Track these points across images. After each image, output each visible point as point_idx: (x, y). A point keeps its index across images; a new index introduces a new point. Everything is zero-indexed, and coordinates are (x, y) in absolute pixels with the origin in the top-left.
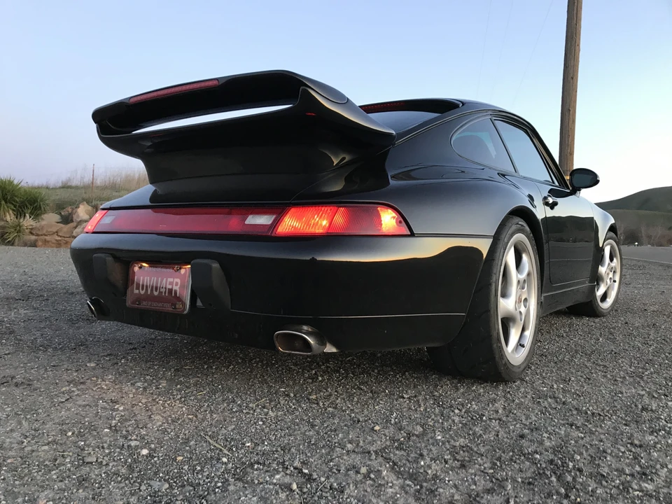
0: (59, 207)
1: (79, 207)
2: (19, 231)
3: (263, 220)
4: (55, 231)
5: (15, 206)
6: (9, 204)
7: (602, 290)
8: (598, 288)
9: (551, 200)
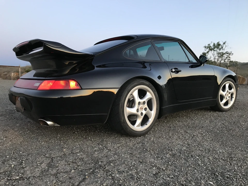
3: (37, 85)
7: (224, 101)
8: (221, 101)
9: (174, 70)
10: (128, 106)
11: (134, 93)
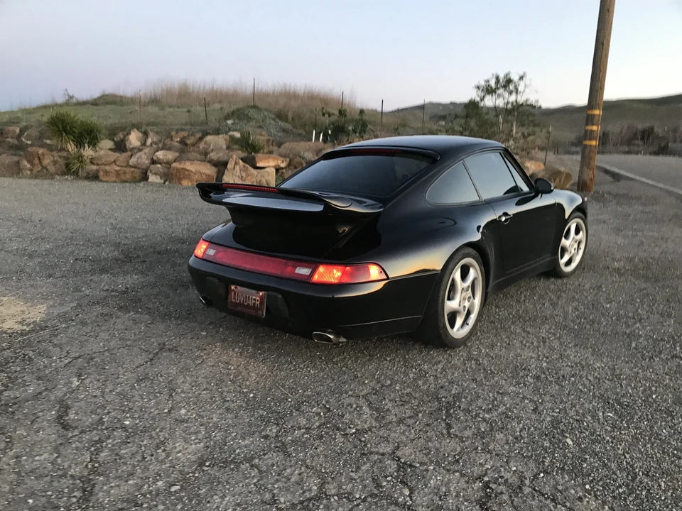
0: (112, 134)
1: (130, 134)
2: (81, 162)
3: (304, 271)
4: (112, 160)
5: (75, 138)
6: (69, 135)
7: (566, 258)
8: (562, 258)
9: (503, 219)
10: (449, 299)
11: (457, 275)
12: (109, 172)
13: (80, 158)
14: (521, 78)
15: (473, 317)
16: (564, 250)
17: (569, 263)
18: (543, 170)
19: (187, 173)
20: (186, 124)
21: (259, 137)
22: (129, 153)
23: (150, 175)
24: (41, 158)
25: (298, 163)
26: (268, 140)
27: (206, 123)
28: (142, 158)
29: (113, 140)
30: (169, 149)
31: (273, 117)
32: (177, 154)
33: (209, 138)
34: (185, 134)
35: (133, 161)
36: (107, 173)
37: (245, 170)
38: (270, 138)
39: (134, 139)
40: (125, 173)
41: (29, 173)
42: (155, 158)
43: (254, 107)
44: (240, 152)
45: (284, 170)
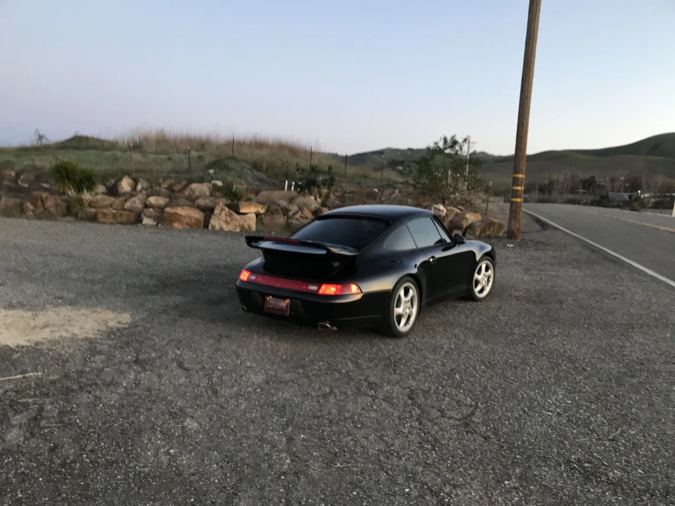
0: (104, 178)
1: (122, 180)
2: (81, 205)
3: (314, 288)
4: (109, 204)
5: (74, 183)
6: (71, 182)
7: (479, 288)
8: (476, 287)
9: (431, 260)
10: (397, 307)
11: (402, 292)
12: (107, 215)
13: (80, 202)
14: (465, 140)
15: (412, 319)
16: (477, 282)
17: (481, 291)
18: (480, 221)
19: (177, 216)
20: (171, 172)
21: (240, 186)
22: (124, 198)
23: (144, 218)
24: (44, 200)
25: (275, 210)
26: (247, 189)
27: (189, 171)
28: (136, 202)
29: (105, 185)
30: (158, 195)
31: (250, 167)
32: (168, 200)
33: (194, 186)
34: (173, 181)
35: (128, 205)
36: (105, 215)
37: (230, 215)
38: (249, 187)
39: (126, 185)
40: (121, 215)
41: (31, 213)
42: (148, 203)
43: (233, 158)
44: (224, 200)
45: (263, 216)
